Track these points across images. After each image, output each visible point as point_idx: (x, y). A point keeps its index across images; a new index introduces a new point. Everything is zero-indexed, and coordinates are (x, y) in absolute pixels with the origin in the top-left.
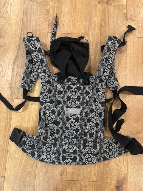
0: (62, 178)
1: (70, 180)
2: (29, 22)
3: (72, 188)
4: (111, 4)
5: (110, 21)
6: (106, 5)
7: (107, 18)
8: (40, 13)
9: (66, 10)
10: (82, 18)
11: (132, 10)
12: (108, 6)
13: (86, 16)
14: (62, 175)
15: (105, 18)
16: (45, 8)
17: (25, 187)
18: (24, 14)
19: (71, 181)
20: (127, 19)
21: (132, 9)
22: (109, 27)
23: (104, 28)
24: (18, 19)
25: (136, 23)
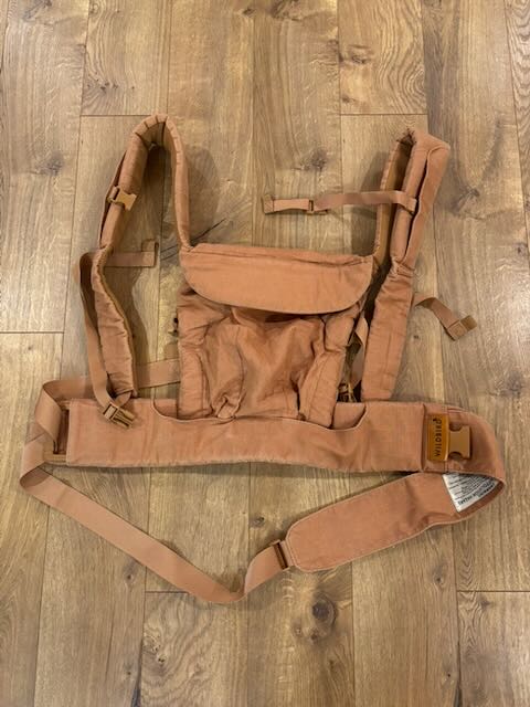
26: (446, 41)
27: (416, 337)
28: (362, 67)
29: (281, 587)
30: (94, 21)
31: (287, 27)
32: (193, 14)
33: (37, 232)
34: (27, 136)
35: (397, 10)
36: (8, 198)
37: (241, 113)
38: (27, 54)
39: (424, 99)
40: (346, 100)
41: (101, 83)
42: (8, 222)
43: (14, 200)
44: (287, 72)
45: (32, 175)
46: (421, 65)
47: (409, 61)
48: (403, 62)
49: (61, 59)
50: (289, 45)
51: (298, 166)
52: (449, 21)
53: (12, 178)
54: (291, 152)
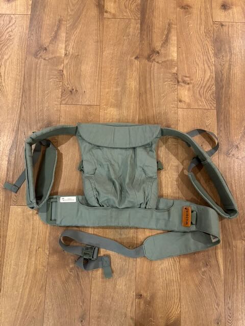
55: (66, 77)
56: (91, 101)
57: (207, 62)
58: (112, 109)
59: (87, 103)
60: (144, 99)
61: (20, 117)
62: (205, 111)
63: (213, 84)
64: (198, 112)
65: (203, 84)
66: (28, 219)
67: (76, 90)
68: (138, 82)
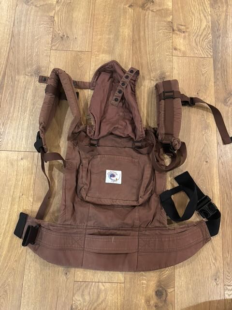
0: (66, 278)
1: (81, 280)
2: (21, 34)
3: (83, 295)
4: (148, 8)
5: (147, 33)
6: (141, 9)
7: (142, 29)
8: (40, 21)
9: (80, 17)
10: (105, 29)
11: (182, 17)
12: (145, 12)
13: (111, 26)
14: (68, 273)
15: (139, 29)
16: (48, 14)
17: (5, 293)
18: (16, 24)
19: (82, 283)
20: (173, 30)
21: (181, 15)
22: (146, 42)
23: (138, 43)
24: (6, 30)
25: (187, 36)
26: (222, 25)
27: (207, 162)
28: (183, 34)
29: (140, 281)
30: (59, 6)
31: (149, 14)
32: (105, 6)
33: (28, 103)
34: (24, 58)
35: (199, 10)
36: (14, 87)
37: (126, 52)
38: (26, 19)
39: (212, 51)
40: (175, 49)
41: (61, 35)
42: (14, 98)
43: (17, 88)
44: (148, 35)
45: (26, 76)
46: (210, 35)
47: (205, 33)
48: (202, 33)
49: (42, 23)
50: (150, 23)
51: (152, 79)
52: (223, 17)
53: (17, 77)
54: (150, 71)
55: (57, 22)
56: (83, 47)
57: (203, 13)
58: (104, 55)
59: (78, 49)
60: (138, 46)
61: (7, 61)
62: (202, 59)
63: (210, 33)
64: (194, 60)
65: (199, 32)
66: (12, 164)
67: (67, 36)
68: (131, 29)
